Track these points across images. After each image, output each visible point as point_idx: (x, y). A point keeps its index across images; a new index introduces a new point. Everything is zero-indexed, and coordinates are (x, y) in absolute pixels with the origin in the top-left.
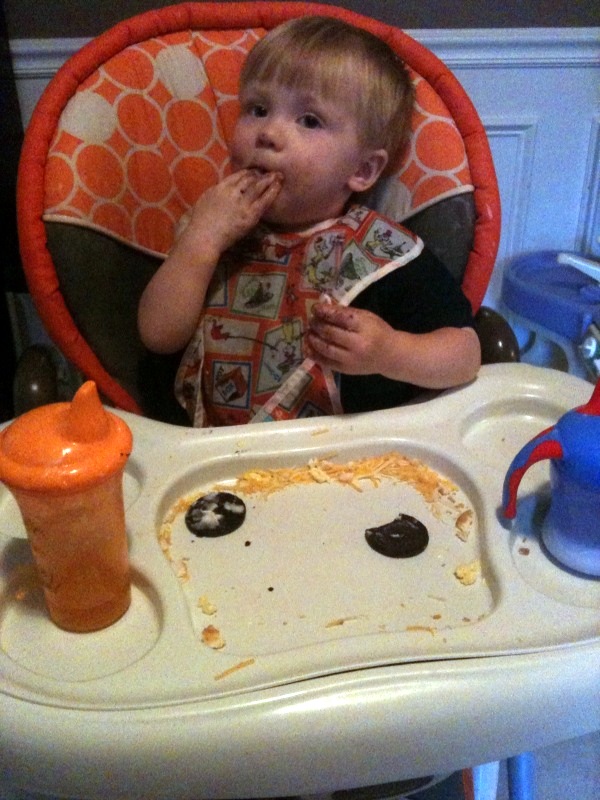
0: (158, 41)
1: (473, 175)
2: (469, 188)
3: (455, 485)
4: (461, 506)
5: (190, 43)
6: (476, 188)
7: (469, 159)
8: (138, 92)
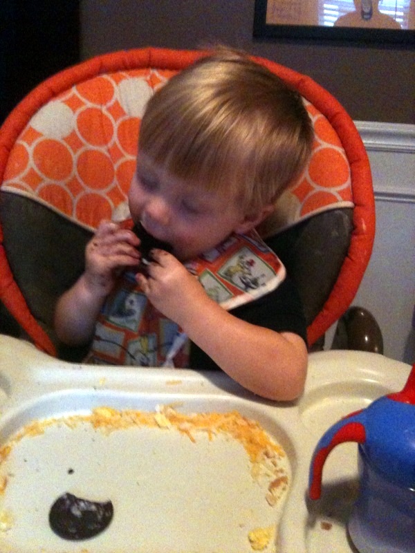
0: (124, 74)
1: (354, 194)
2: (349, 204)
3: (282, 451)
4: (282, 471)
5: (148, 78)
6: (355, 205)
7: (352, 181)
8: (98, 107)
